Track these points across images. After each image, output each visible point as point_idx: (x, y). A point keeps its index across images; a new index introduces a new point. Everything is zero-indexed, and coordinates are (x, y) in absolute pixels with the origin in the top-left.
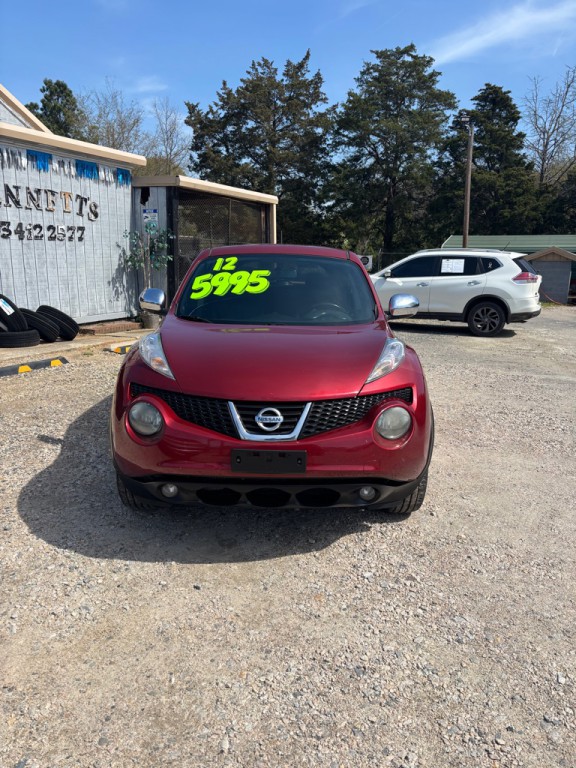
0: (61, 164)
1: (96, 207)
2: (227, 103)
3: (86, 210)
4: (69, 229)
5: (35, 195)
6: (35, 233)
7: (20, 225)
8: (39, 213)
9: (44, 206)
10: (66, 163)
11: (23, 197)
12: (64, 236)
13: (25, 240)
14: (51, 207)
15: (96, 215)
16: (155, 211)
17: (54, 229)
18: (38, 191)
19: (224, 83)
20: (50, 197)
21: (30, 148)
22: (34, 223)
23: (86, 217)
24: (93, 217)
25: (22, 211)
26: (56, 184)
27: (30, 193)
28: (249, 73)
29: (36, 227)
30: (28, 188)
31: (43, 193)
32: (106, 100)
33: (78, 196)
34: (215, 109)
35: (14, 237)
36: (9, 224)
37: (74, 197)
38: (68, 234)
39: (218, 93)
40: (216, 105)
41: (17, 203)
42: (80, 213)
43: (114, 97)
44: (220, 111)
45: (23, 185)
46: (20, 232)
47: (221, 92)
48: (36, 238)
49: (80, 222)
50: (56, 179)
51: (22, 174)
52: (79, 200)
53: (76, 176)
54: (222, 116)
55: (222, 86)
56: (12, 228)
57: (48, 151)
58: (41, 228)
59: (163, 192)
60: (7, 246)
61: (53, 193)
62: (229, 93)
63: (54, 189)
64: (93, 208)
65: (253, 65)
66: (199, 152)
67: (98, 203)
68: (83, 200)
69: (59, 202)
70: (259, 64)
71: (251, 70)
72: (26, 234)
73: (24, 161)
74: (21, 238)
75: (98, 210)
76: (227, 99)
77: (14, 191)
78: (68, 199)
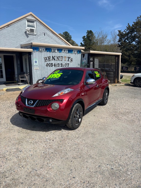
0: (65, 51)
1: (72, 59)
2: (129, 29)
3: (70, 60)
4: (65, 64)
5: (58, 58)
6: (58, 65)
7: (55, 64)
8: (59, 61)
9: (60, 60)
10: (66, 50)
11: (56, 58)
12: (64, 66)
13: (56, 67)
14: (62, 60)
15: (72, 61)
16: (85, 59)
17: (62, 64)
18: (59, 57)
19: (128, 24)
20: (62, 58)
21: (58, 48)
22: (58, 63)
23: (69, 61)
24: (71, 61)
25: (56, 61)
26: (63, 55)
27: (57, 57)
28: (136, 20)
29: (58, 64)
30: (57, 56)
31: (60, 57)
32: (99, 33)
33: (68, 57)
34: (125, 31)
35: (53, 66)
36: (52, 64)
37: (67, 57)
38: (65, 65)
39: (127, 27)
40: (126, 30)
41: (55, 59)
42: (68, 61)
43: (101, 32)
44: (127, 31)
45: (56, 56)
46: (55, 65)
47: (127, 26)
48: (58, 66)
49: (68, 62)
50: (63, 54)
51: (56, 54)
52: (68, 58)
53: (68, 53)
54: (127, 32)
55: (128, 25)
56: (53, 65)
57: (62, 49)
58: (59, 64)
59: (87, 55)
60: (52, 68)
61: (62, 57)
62: (129, 26)
63: (63, 56)
64: (71, 59)
65: (138, 18)
66: (120, 42)
67: (72, 58)
68: (69, 58)
69: (64, 59)
70: (139, 17)
71: (137, 19)
72: (56, 65)
73: (56, 51)
74: (55, 66)
75: (72, 60)
76: (129, 28)
77: (54, 57)
78: (66, 58)
